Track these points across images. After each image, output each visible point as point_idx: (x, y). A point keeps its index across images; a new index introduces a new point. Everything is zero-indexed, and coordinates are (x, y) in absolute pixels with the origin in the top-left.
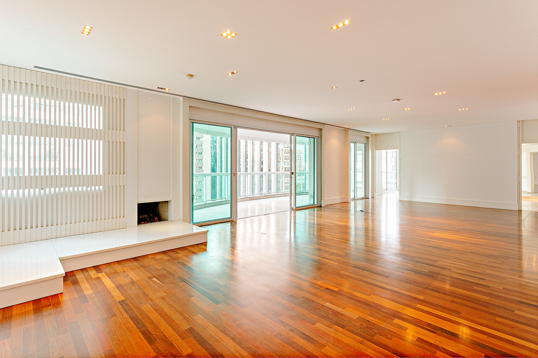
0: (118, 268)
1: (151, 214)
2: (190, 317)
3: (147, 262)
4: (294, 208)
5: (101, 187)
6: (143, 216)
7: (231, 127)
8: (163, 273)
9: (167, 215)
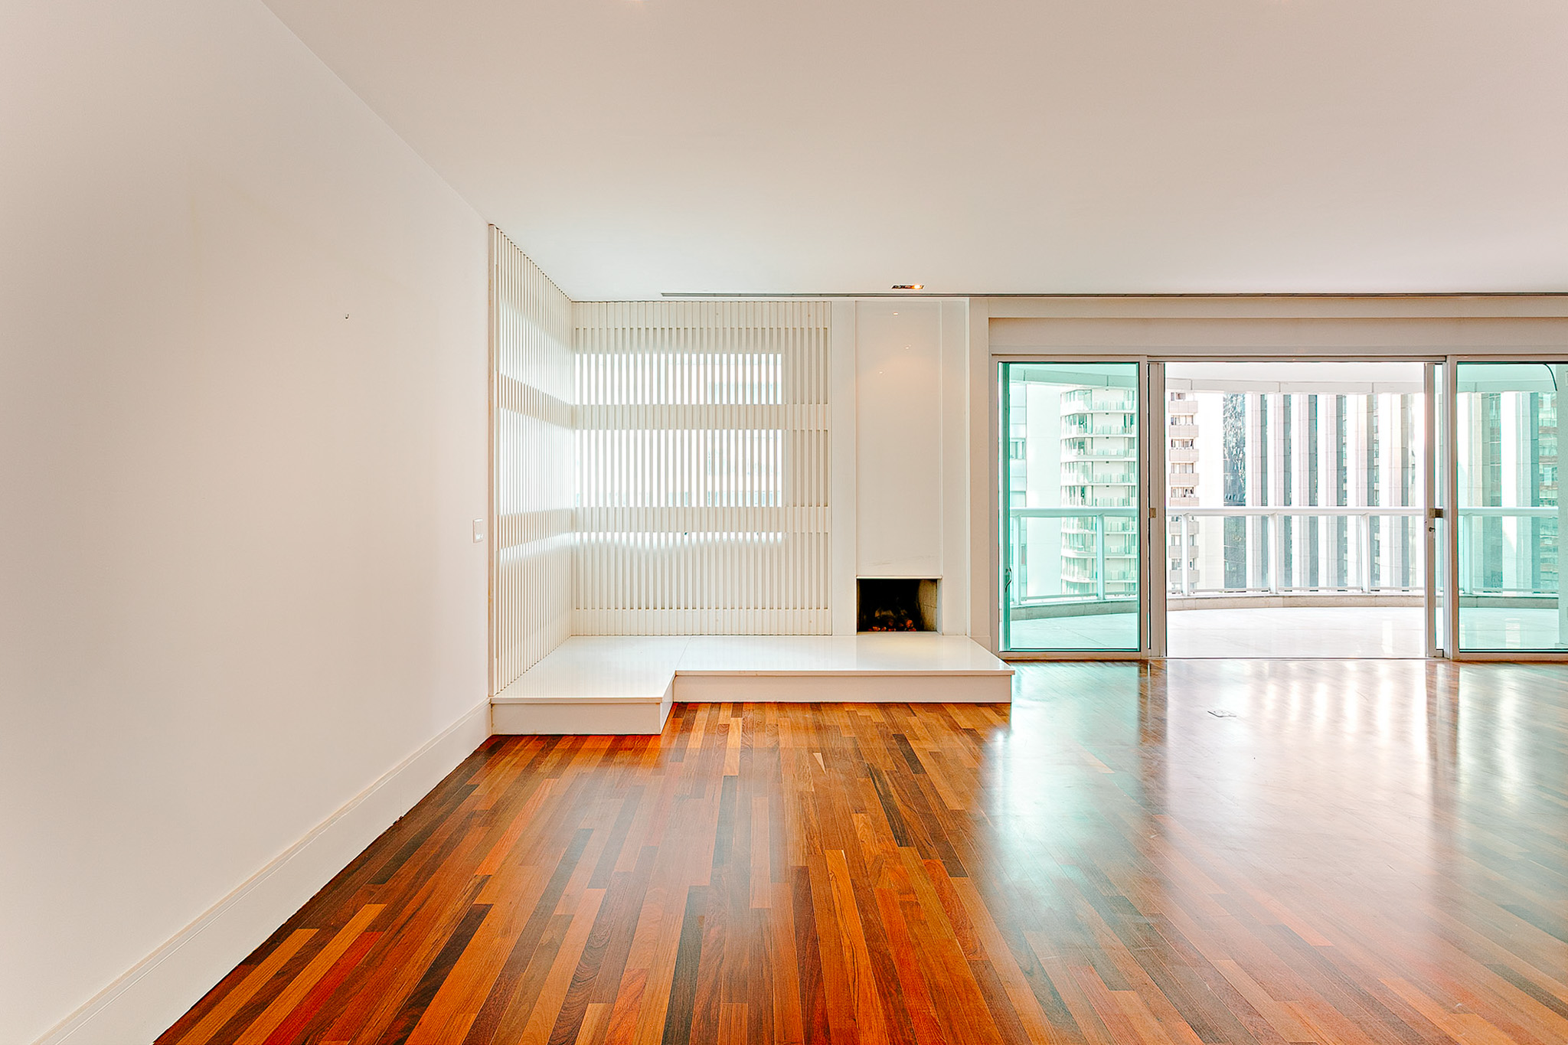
0: (772, 716)
1: (902, 609)
2: (822, 848)
3: (829, 718)
4: (1449, 652)
5: (779, 535)
6: (884, 613)
7: (1139, 363)
8: (844, 749)
9: (934, 616)
